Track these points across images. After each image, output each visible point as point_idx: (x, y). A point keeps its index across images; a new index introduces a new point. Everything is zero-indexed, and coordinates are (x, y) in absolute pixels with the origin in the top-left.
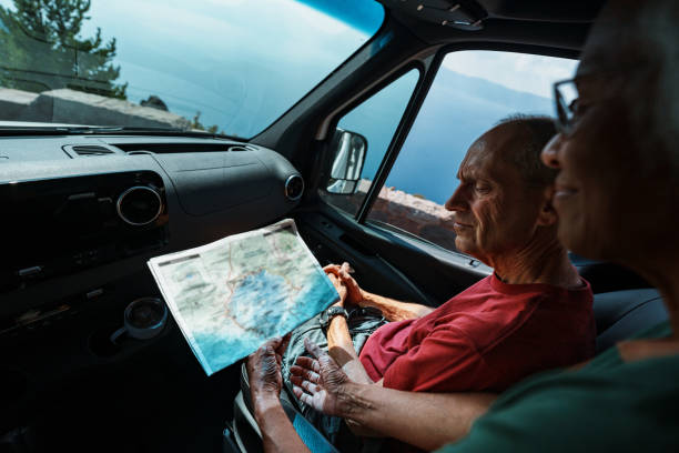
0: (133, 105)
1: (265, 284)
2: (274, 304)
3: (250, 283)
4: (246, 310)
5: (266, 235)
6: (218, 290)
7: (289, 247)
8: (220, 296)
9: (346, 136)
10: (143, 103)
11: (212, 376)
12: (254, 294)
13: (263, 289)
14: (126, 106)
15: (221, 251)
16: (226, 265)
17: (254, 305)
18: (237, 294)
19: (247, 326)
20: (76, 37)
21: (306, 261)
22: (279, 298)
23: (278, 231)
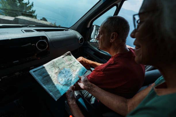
0: (39, 20)
1: (66, 72)
2: (69, 77)
3: (61, 72)
4: (62, 80)
5: (63, 58)
6: (53, 76)
7: (70, 60)
8: (54, 77)
9: (95, 26)
10: (41, 20)
11: (57, 100)
12: (63, 75)
13: (66, 73)
14: (37, 20)
15: (51, 65)
16: (53, 68)
17: (64, 78)
18: (59, 76)
19: (63, 84)
20: (23, 2)
21: (76, 62)
22: (70, 74)
23: (66, 56)
